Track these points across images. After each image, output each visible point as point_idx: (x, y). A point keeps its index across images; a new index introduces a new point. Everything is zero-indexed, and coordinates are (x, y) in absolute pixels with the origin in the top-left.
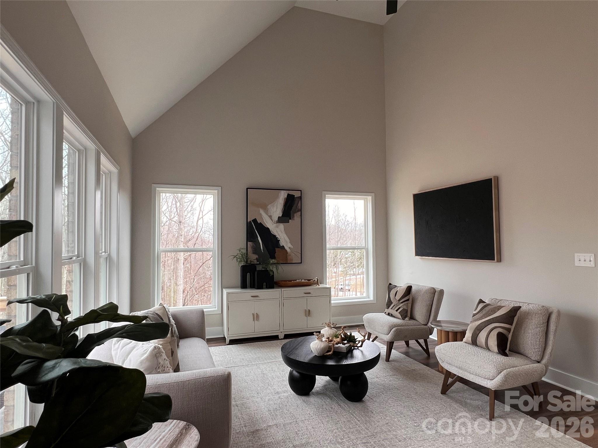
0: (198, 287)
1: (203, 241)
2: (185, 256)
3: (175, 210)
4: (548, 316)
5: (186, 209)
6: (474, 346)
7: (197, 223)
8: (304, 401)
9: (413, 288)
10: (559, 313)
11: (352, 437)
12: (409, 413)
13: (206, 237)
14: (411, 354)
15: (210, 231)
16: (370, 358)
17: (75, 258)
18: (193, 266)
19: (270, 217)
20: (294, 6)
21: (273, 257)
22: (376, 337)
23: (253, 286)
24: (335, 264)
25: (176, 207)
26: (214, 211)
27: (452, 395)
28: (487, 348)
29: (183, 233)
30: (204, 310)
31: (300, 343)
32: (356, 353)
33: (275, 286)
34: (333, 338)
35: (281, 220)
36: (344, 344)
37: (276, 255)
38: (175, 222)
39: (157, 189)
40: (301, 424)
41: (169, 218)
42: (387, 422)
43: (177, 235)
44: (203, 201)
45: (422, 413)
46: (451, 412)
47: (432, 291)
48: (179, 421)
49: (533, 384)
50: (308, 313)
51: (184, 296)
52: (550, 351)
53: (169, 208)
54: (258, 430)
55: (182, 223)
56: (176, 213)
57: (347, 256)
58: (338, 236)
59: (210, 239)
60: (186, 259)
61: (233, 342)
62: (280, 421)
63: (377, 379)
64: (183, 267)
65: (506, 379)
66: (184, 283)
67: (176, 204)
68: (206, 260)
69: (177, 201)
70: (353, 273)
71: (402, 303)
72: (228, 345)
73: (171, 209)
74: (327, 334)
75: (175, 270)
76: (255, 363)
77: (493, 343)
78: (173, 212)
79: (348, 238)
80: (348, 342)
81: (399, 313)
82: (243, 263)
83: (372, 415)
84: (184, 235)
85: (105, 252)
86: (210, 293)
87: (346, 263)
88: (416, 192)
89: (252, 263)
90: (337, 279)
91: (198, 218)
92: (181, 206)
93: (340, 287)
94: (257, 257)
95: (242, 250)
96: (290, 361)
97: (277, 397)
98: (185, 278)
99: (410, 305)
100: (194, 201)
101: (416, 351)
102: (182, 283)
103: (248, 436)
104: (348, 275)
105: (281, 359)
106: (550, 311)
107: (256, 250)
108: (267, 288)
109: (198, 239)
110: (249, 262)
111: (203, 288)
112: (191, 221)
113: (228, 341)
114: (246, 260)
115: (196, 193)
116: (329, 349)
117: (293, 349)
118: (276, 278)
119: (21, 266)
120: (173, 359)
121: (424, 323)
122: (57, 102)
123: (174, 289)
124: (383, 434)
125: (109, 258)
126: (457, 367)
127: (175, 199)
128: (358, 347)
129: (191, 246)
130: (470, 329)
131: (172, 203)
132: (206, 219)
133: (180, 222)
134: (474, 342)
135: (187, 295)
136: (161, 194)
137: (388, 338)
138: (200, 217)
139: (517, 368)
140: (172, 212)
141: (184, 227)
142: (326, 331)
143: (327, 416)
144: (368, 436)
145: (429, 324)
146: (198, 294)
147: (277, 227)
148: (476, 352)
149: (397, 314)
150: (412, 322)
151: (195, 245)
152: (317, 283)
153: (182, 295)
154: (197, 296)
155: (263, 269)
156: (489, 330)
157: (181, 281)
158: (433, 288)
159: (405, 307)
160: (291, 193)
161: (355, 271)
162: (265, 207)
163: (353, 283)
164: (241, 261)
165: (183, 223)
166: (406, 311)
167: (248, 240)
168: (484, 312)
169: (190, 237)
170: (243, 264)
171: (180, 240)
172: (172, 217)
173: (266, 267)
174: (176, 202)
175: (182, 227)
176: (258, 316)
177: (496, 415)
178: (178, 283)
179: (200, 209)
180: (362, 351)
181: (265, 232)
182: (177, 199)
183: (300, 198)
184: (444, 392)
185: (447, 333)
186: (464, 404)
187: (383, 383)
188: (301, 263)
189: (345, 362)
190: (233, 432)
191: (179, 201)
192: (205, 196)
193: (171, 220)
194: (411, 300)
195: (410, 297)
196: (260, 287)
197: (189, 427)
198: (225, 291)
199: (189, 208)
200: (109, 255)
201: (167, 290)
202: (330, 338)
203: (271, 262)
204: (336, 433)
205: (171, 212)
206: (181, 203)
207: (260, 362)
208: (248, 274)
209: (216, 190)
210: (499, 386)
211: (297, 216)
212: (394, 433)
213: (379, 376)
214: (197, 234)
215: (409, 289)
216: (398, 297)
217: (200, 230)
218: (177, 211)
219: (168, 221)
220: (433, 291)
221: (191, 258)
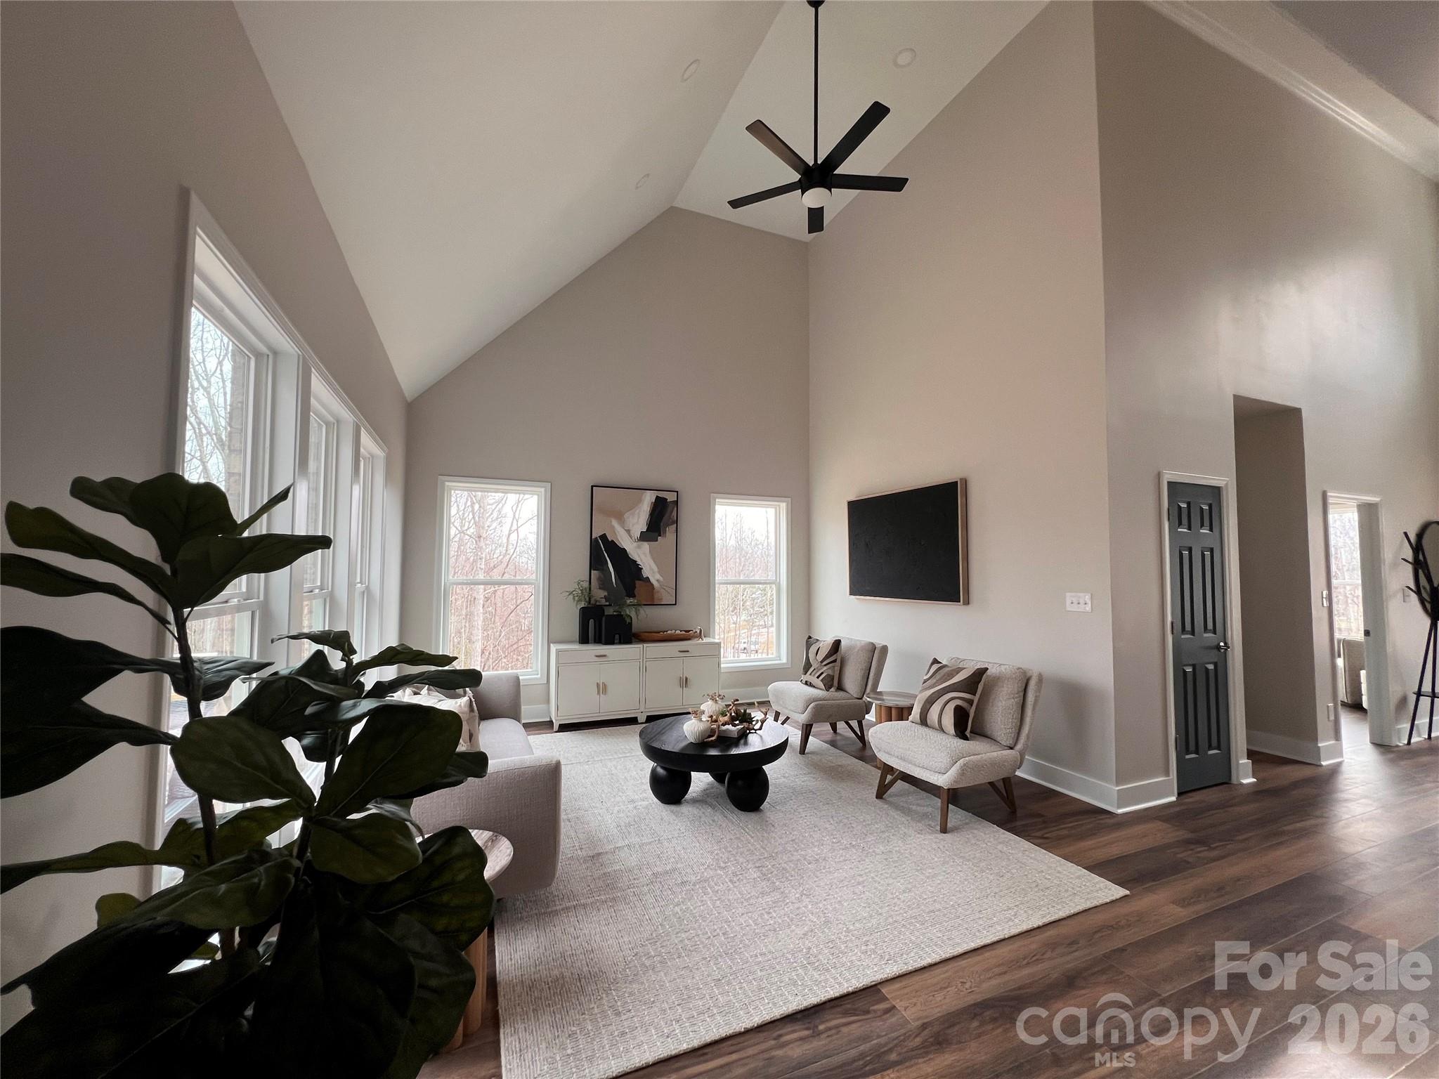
0: (507, 646)
1: (517, 569)
2: (487, 593)
3: (471, 516)
4: (1025, 681)
5: (490, 515)
6: (924, 727)
7: (508, 540)
8: (672, 812)
9: (843, 643)
10: (1041, 679)
11: (741, 860)
12: (828, 826)
13: (522, 563)
14: (840, 743)
15: (530, 552)
16: (772, 746)
17: (317, 590)
18: (498, 611)
19: (628, 531)
20: (672, 207)
21: (631, 594)
22: (788, 718)
23: (598, 641)
24: (735, 608)
25: (473, 511)
26: (538, 519)
27: (891, 799)
28: (941, 729)
29: (484, 556)
30: (521, 678)
31: (668, 725)
32: (752, 738)
33: (633, 639)
34: (717, 717)
35: (644, 537)
36: (735, 725)
37: (636, 592)
38: (470, 536)
39: (447, 483)
40: (666, 843)
41: (459, 528)
42: (794, 838)
43: (472, 558)
44: (519, 502)
45: (845, 824)
46: (887, 822)
47: (871, 646)
48: (481, 831)
49: (1004, 780)
50: (685, 682)
51: (483, 660)
52: (1027, 732)
53: (461, 513)
54: (599, 854)
55: (482, 539)
56: (473, 521)
57: (754, 596)
58: (740, 564)
59: (529, 565)
60: (487, 599)
61: (564, 728)
62: (635, 840)
63: (784, 779)
64: (482, 611)
65: (963, 772)
66: (483, 638)
67: (473, 507)
68: (522, 600)
69: (475, 501)
70: (763, 623)
71: (825, 665)
72: (556, 732)
73: (464, 514)
74: (710, 711)
75: (469, 616)
76: (599, 759)
77: (949, 721)
78: (467, 519)
79: (756, 567)
80: (741, 722)
81: (822, 680)
82: (583, 603)
83: (773, 829)
84: (486, 558)
85: (361, 582)
86: (527, 656)
87: (753, 608)
88: (853, 498)
89: (598, 604)
90: (738, 633)
91: (510, 530)
92: (482, 510)
93: (742, 646)
94: (606, 594)
95: (582, 583)
96: (653, 752)
97: (631, 806)
98: (485, 630)
99: (837, 669)
100: (503, 502)
101: (847, 738)
102: (480, 637)
103: (585, 861)
104: (755, 626)
105: (639, 752)
106: (1028, 675)
107: (604, 583)
108: (620, 643)
109: (509, 566)
110: (592, 602)
111: (515, 646)
112: (498, 535)
113: (556, 727)
114: (587, 599)
115: (505, 492)
116: (712, 732)
117: (658, 734)
118: (636, 626)
119: (245, 600)
120: (471, 745)
121: (858, 697)
122: (304, 357)
123: (466, 648)
124: (786, 854)
125: (368, 591)
126: (898, 757)
127: (472, 499)
128: (756, 730)
129: (496, 575)
130: (919, 702)
131: (466, 504)
132: (523, 532)
133: (480, 537)
134: (924, 721)
135: (488, 659)
136: (453, 491)
137: (803, 718)
138: (513, 529)
139: (979, 757)
140: (465, 519)
141: (486, 545)
142: (708, 707)
143: (706, 832)
144: (764, 858)
145: (866, 699)
146: (506, 656)
147: (639, 547)
148: (924, 735)
149: (819, 683)
150: (841, 694)
151: (503, 575)
152: (700, 636)
153: (479, 659)
154: (505, 660)
155: (615, 613)
156: (943, 702)
157: (478, 635)
158: (872, 643)
159: (830, 672)
160: (661, 494)
161: (766, 620)
162: (620, 517)
163: (762, 639)
164: (580, 600)
165: (484, 538)
166: (832, 678)
167: (592, 566)
168: (938, 676)
169: (496, 562)
170: (583, 605)
171: (479, 566)
172: (466, 528)
173: (620, 610)
174: (473, 504)
175: (482, 544)
176: (605, 686)
177: (949, 825)
178: (474, 639)
179: (514, 516)
180: (761, 736)
181: (619, 555)
182: (474, 499)
183: (676, 503)
184: (880, 795)
185: (890, 709)
186: (906, 811)
187: (792, 784)
188: (676, 604)
189: (734, 751)
190: (561, 857)
191: (479, 502)
192: (522, 496)
193: (464, 534)
194: (839, 661)
195: (838, 656)
196: (610, 642)
197: (497, 839)
198: (553, 648)
199: (495, 515)
200: (368, 588)
201: (453, 650)
202: (714, 717)
203: (628, 601)
204: (717, 854)
205: (463, 519)
206: (482, 505)
207: (606, 758)
208: (591, 622)
209: (542, 487)
210: (954, 782)
211: (670, 531)
212: (802, 852)
213: (787, 775)
214: (508, 557)
215: (837, 644)
216: (821, 656)
217: (512, 551)
218: (474, 518)
219: (459, 535)
220: (873, 648)
221: (496, 598)
